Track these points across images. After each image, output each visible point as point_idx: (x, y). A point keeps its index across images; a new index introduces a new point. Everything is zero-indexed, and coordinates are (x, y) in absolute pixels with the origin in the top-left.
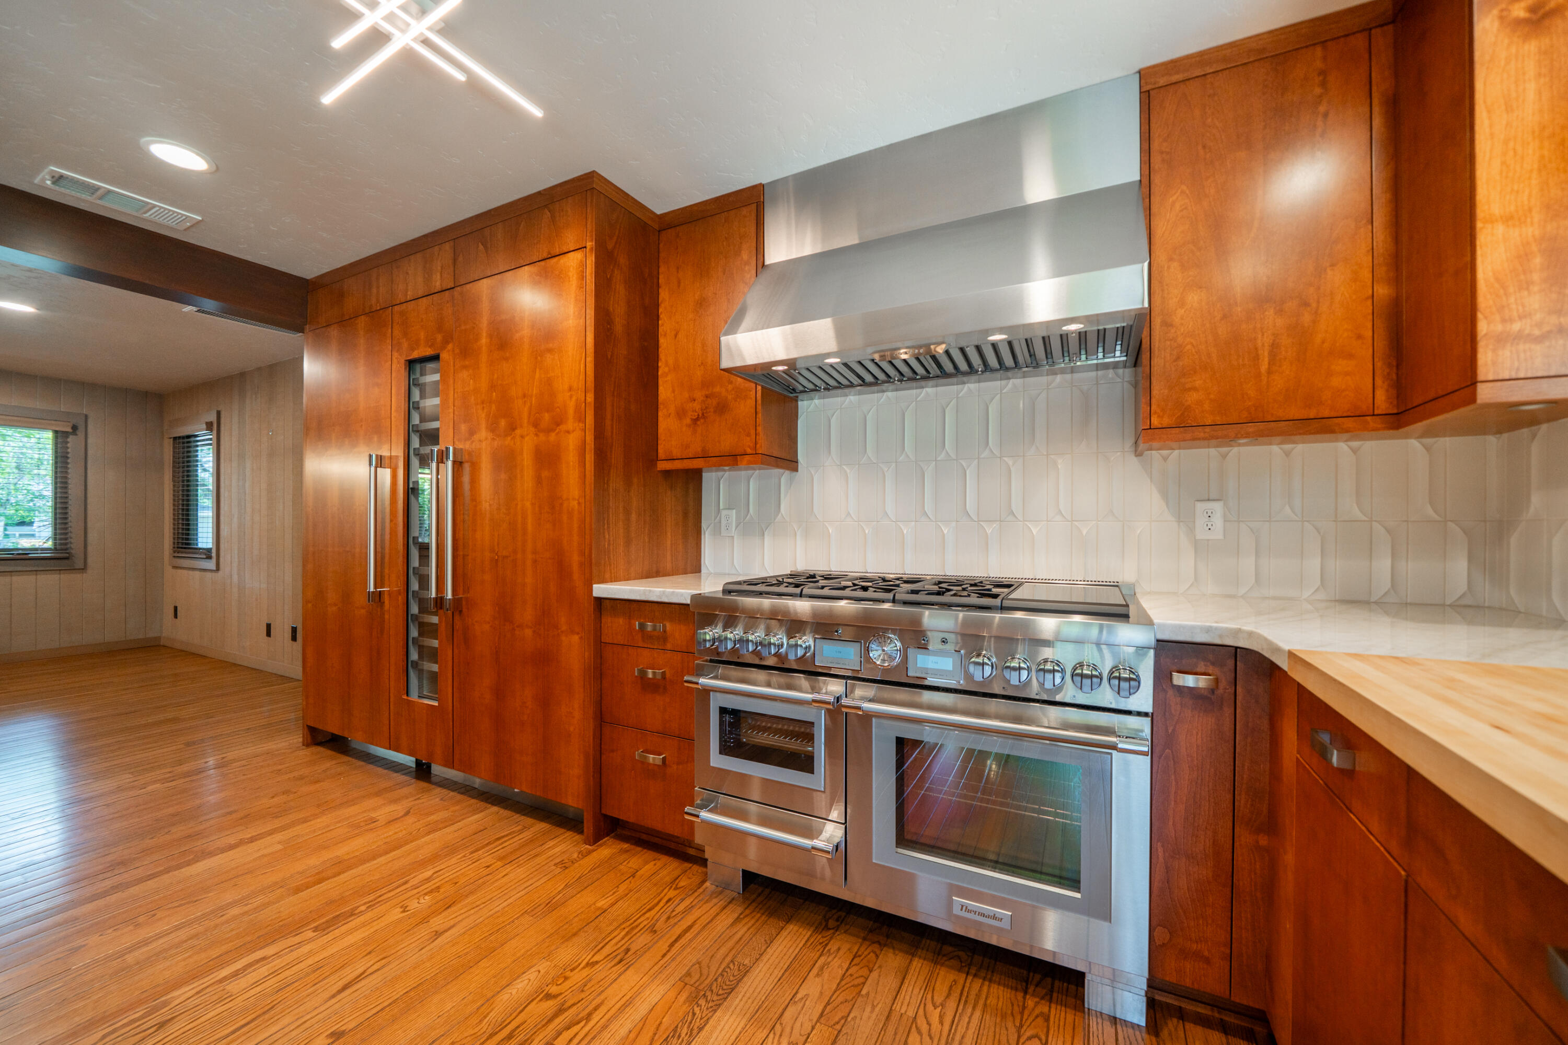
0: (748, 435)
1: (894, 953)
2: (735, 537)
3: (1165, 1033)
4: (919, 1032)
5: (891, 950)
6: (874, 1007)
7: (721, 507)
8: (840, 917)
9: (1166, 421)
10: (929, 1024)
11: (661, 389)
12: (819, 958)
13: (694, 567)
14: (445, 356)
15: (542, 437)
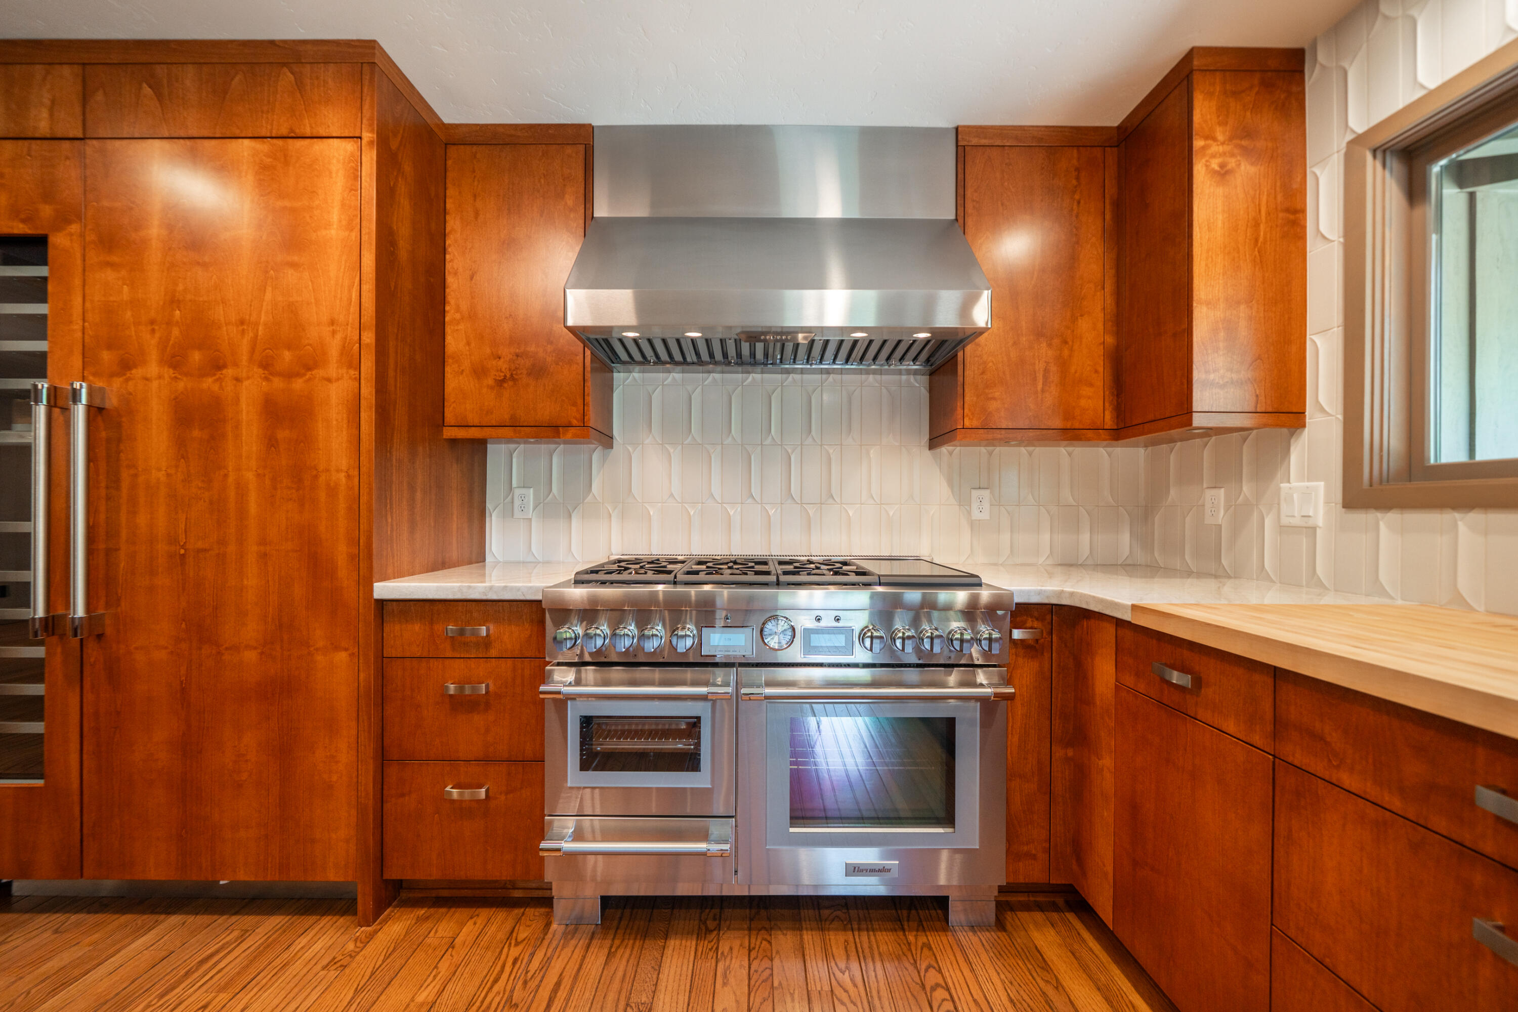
0: (574, 404)
1: (783, 934)
2: (533, 520)
3: (1009, 927)
4: (843, 1003)
5: (779, 932)
6: (792, 995)
7: (514, 484)
8: (715, 915)
9: (975, 423)
10: (846, 991)
11: (449, 339)
12: (716, 966)
13: (477, 556)
14: (59, 241)
15: (278, 383)
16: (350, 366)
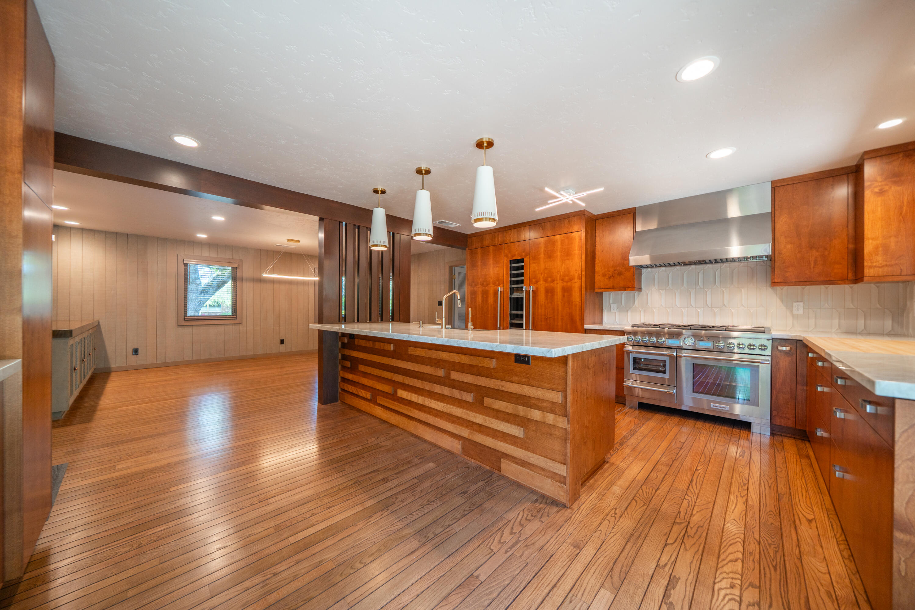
0: (630, 282)
2: (617, 313)
7: (611, 302)
9: (779, 280)
11: (596, 267)
13: (601, 323)
14: (526, 259)
15: (565, 284)
16: (579, 279)
